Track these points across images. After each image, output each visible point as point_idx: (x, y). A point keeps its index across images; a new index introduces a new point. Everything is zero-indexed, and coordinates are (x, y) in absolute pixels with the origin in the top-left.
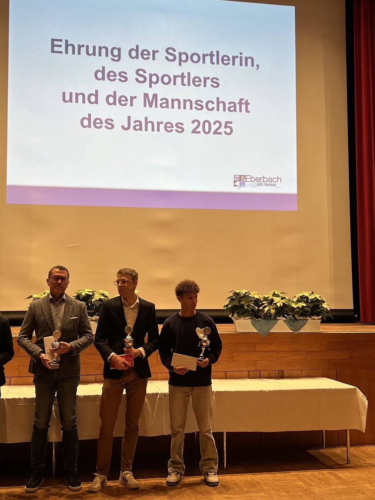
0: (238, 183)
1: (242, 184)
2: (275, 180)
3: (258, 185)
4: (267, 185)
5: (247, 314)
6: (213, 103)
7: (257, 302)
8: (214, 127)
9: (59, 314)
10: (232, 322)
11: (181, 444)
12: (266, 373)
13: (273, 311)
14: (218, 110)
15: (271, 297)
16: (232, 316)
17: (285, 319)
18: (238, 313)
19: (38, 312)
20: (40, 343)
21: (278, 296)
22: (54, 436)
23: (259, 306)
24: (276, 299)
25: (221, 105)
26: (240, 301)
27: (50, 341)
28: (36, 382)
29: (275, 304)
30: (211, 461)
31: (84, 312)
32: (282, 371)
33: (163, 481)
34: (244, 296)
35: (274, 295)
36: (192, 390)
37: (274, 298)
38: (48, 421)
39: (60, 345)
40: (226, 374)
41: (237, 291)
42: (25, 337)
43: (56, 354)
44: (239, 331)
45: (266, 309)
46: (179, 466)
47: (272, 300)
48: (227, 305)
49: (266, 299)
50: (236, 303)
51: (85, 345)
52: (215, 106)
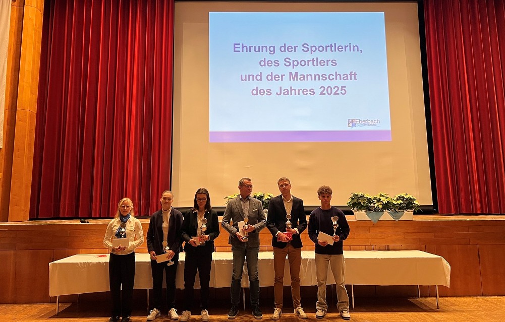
0: (351, 125)
1: (354, 125)
2: (375, 122)
3: (364, 125)
4: (370, 125)
5: (363, 208)
6: (333, 75)
7: (369, 200)
8: (334, 91)
9: (246, 208)
10: (353, 214)
11: (324, 292)
12: (377, 247)
13: (381, 206)
14: (336, 79)
15: (379, 197)
16: (353, 209)
17: (389, 211)
18: (357, 208)
19: (234, 206)
20: (236, 225)
21: (383, 196)
22: (245, 284)
23: (371, 203)
24: (382, 199)
25: (338, 76)
26: (358, 200)
27: (242, 224)
28: (233, 250)
29: (382, 201)
30: (344, 303)
31: (261, 206)
32: (388, 246)
33: (314, 315)
34: (361, 197)
35: (381, 195)
36: (330, 257)
37: (381, 198)
38: (241, 275)
39: (249, 226)
40: (350, 247)
41: (356, 194)
42: (226, 222)
43: (246, 232)
44: (358, 219)
45: (376, 205)
46: (324, 306)
47: (380, 199)
48: (349, 203)
49: (375, 198)
50: (355, 201)
51: (262, 227)
52: (334, 77)
